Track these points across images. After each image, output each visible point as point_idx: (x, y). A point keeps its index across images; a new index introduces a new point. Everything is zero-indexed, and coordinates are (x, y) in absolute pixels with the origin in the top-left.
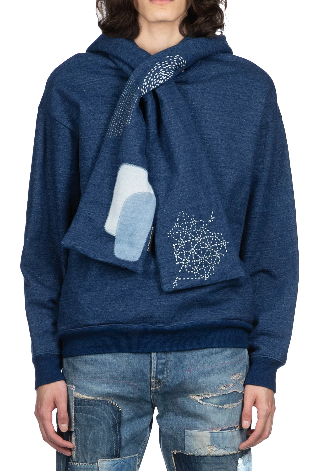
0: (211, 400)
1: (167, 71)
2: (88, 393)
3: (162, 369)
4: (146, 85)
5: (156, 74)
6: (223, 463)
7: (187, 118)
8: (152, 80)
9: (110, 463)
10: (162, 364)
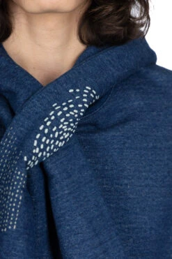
1: (71, 122)
4: (38, 154)
5: (55, 129)
7: (96, 204)
8: (48, 142)
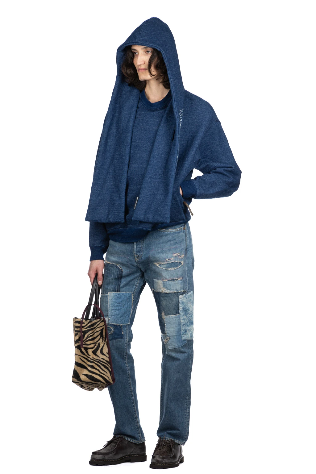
0: (163, 266)
2: (110, 261)
3: (139, 250)
6: (169, 297)
9: (114, 294)
10: (139, 247)
